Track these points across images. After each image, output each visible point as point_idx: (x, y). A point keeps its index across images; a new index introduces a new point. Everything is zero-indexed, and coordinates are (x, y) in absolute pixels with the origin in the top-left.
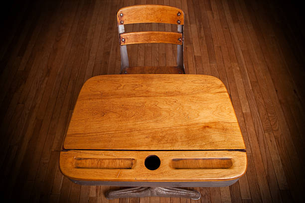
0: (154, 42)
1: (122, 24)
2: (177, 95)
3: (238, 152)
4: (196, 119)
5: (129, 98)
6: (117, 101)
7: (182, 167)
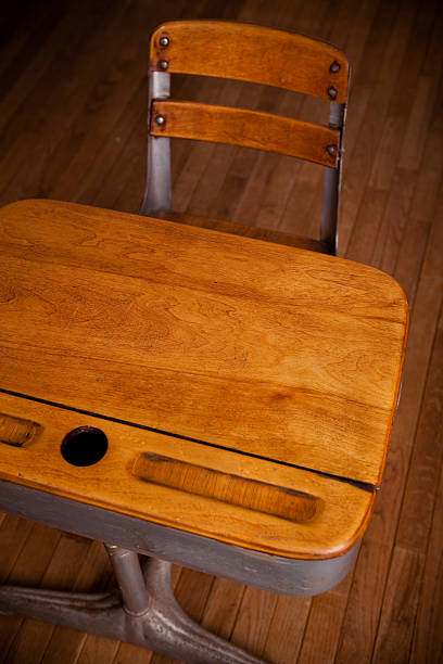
0: (254, 144)
1: (162, 69)
2: (243, 296)
3: (347, 486)
4: (264, 369)
5: (101, 274)
6: (65, 274)
7: (162, 480)
